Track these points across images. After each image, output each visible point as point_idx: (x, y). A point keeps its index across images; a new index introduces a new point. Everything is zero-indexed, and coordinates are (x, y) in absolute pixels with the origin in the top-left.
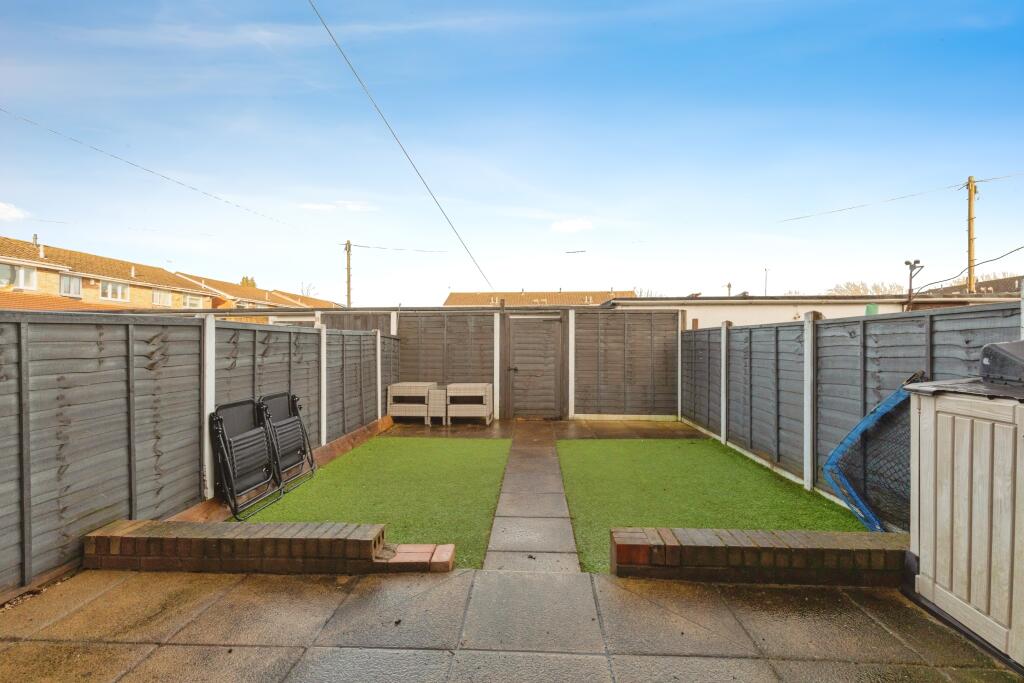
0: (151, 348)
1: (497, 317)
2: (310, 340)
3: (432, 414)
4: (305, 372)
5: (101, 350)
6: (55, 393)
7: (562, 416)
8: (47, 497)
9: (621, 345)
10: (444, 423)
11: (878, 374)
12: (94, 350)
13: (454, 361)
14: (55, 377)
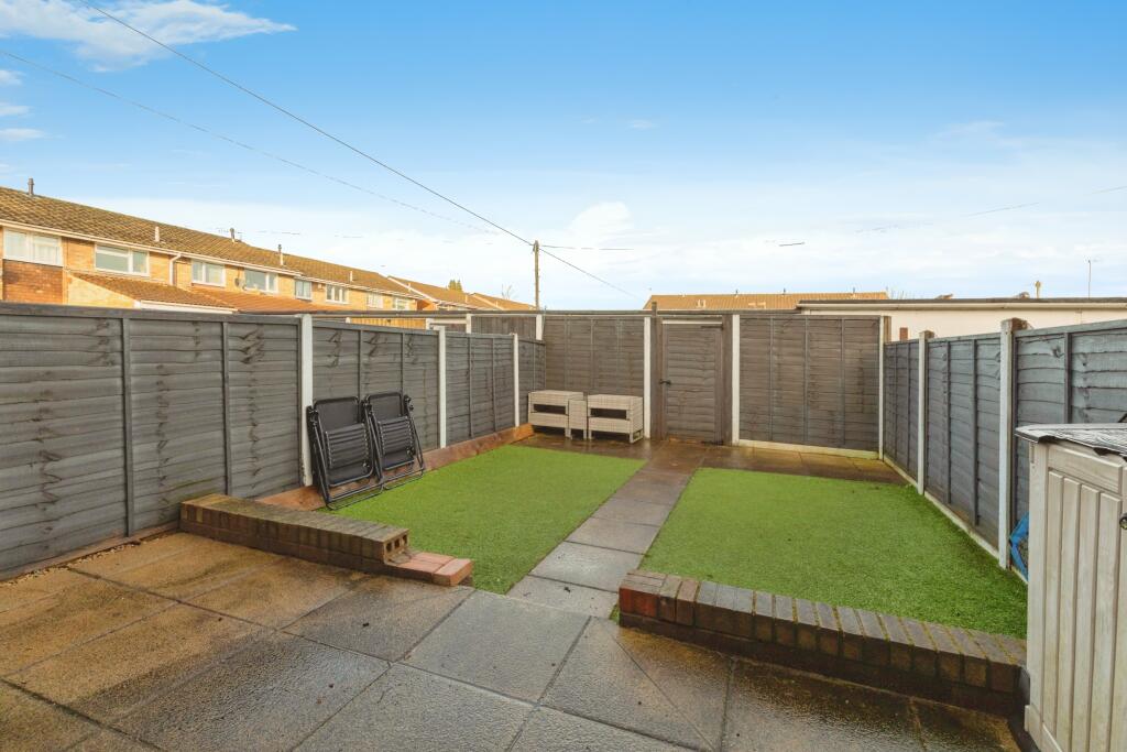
0: (245, 344)
1: (647, 322)
2: (426, 342)
3: (572, 427)
4: (421, 373)
5: (197, 343)
6: (156, 379)
7: (724, 440)
8: (149, 465)
9: (800, 359)
10: (585, 437)
11: (1086, 412)
12: (191, 344)
13: (601, 370)
14: (156, 365)
